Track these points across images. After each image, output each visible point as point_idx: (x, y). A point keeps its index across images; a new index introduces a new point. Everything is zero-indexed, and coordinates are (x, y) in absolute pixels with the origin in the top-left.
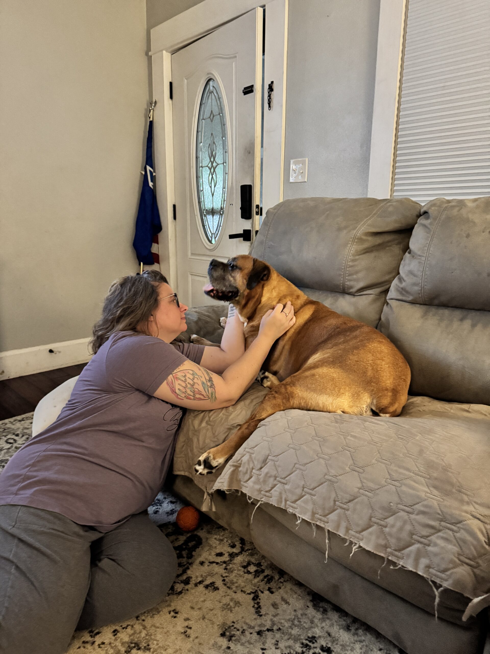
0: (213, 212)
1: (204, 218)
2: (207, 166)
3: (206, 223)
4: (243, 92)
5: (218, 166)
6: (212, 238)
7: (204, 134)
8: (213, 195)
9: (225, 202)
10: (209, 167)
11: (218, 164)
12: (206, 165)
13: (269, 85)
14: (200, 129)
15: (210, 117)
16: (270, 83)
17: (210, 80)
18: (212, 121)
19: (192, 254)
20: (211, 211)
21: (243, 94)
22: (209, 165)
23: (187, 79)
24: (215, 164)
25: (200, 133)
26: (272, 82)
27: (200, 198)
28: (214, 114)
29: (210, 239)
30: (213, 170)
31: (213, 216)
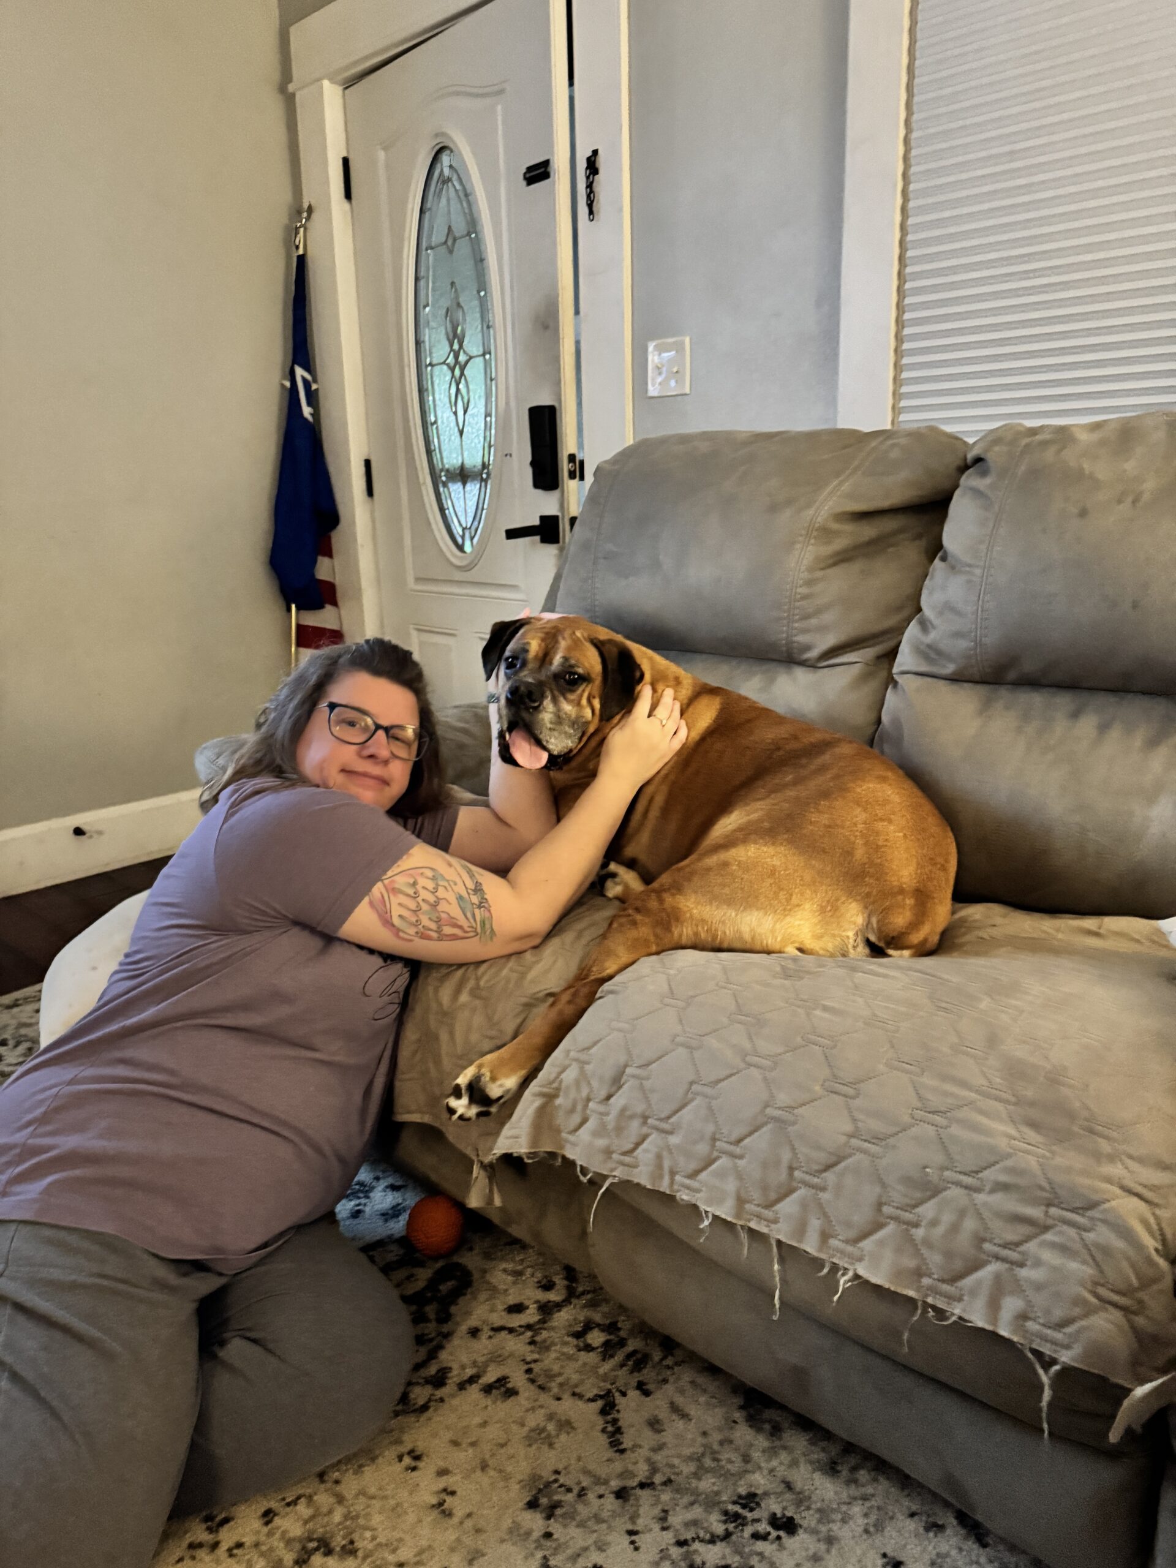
0: (463, 475)
1: (441, 489)
2: (444, 363)
3: (448, 504)
4: (525, 178)
5: (472, 360)
6: (463, 537)
7: (433, 283)
8: (461, 433)
9: (492, 449)
10: (448, 365)
11: (471, 358)
12: (442, 361)
13: (589, 159)
14: (422, 273)
15: (446, 242)
16: (589, 154)
17: (441, 150)
18: (451, 252)
19: (418, 580)
20: (458, 472)
21: (524, 183)
22: (448, 361)
23: (385, 149)
24: (462, 358)
25: (422, 283)
26: (595, 152)
27: (429, 441)
28: (457, 235)
29: (460, 540)
30: (458, 369)
31: (464, 484)
